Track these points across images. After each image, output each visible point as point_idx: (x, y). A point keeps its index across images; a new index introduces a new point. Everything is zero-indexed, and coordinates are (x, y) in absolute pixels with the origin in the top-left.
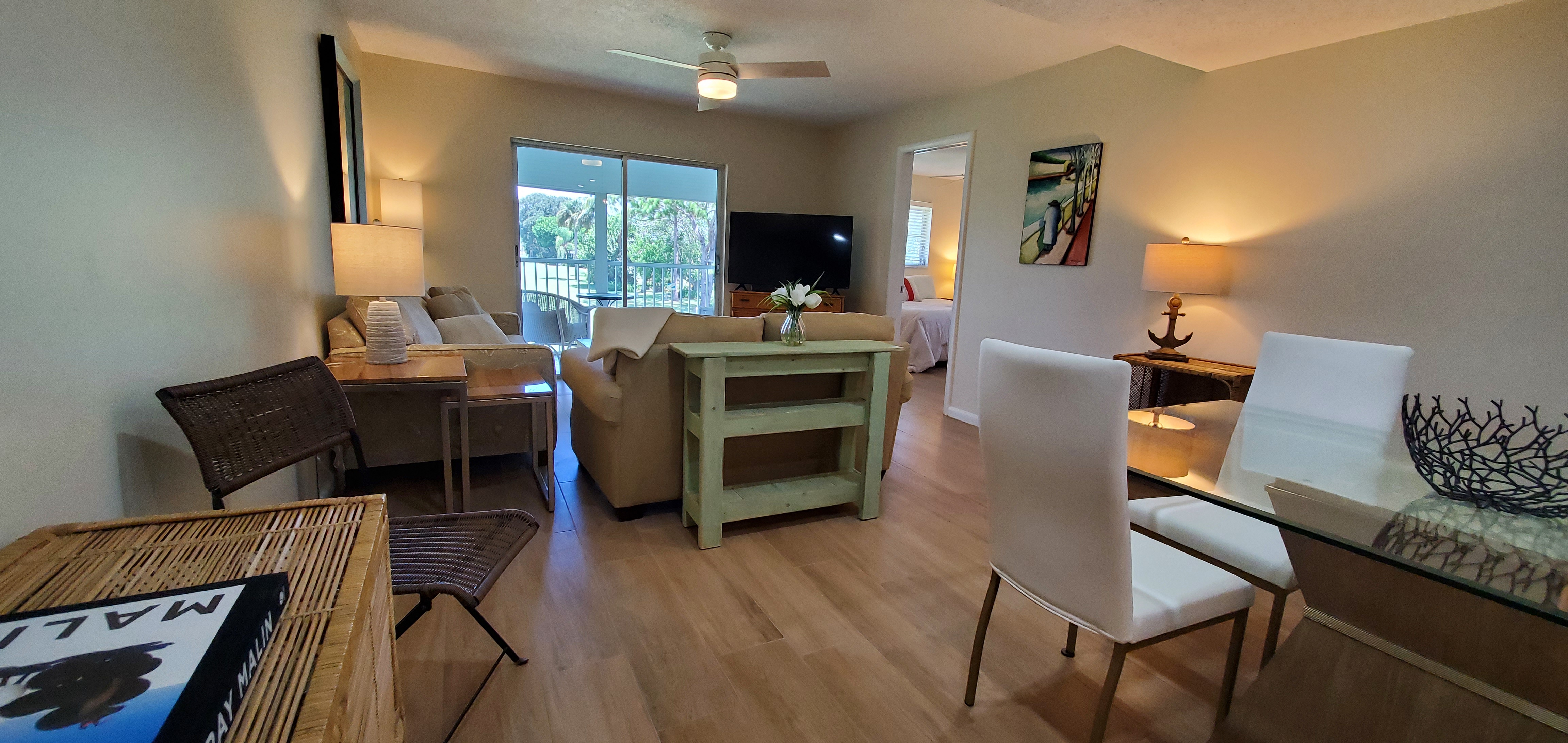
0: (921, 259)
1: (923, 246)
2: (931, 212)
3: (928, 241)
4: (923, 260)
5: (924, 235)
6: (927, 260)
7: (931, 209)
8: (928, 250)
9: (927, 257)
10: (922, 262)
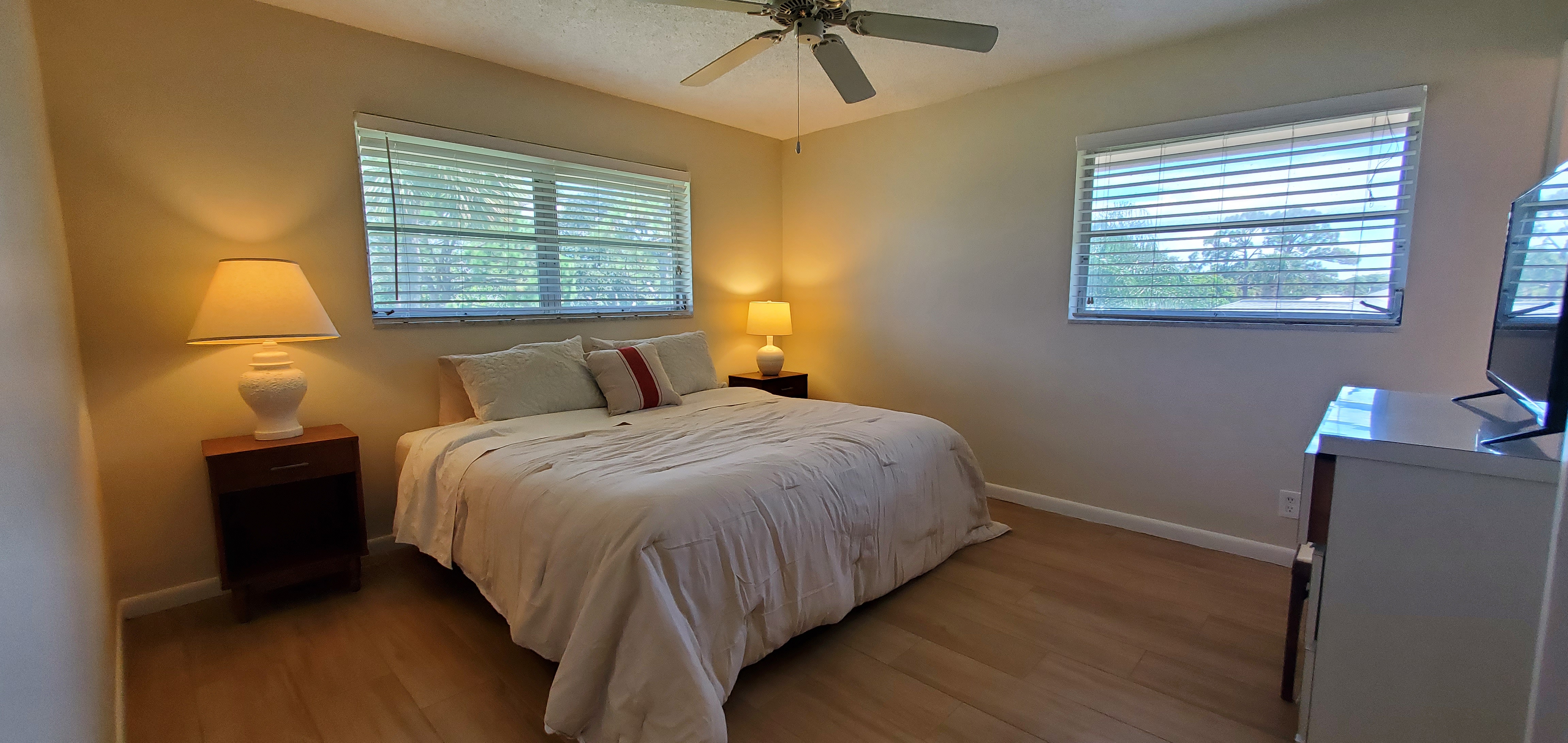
0: (678, 296)
1: (679, 268)
2: (687, 192)
3: (689, 255)
4: (681, 297)
5: (679, 242)
6: (690, 297)
7: (687, 185)
8: (689, 276)
9: (689, 290)
10: (681, 302)
